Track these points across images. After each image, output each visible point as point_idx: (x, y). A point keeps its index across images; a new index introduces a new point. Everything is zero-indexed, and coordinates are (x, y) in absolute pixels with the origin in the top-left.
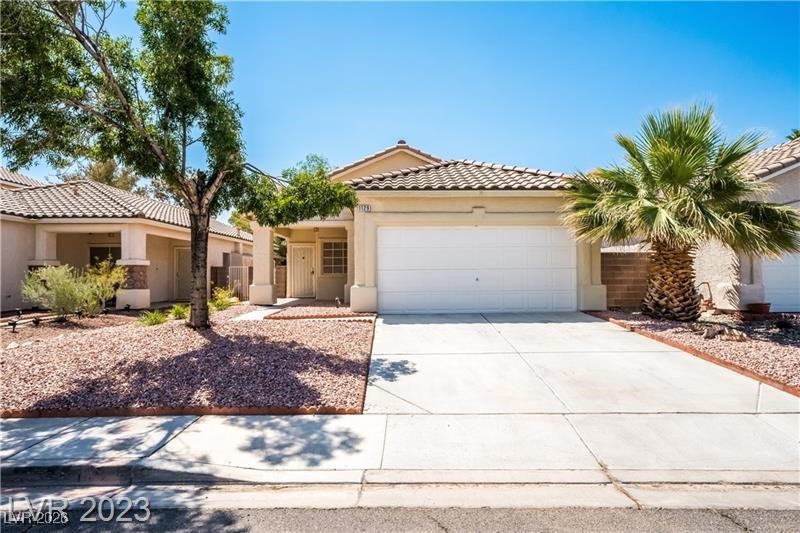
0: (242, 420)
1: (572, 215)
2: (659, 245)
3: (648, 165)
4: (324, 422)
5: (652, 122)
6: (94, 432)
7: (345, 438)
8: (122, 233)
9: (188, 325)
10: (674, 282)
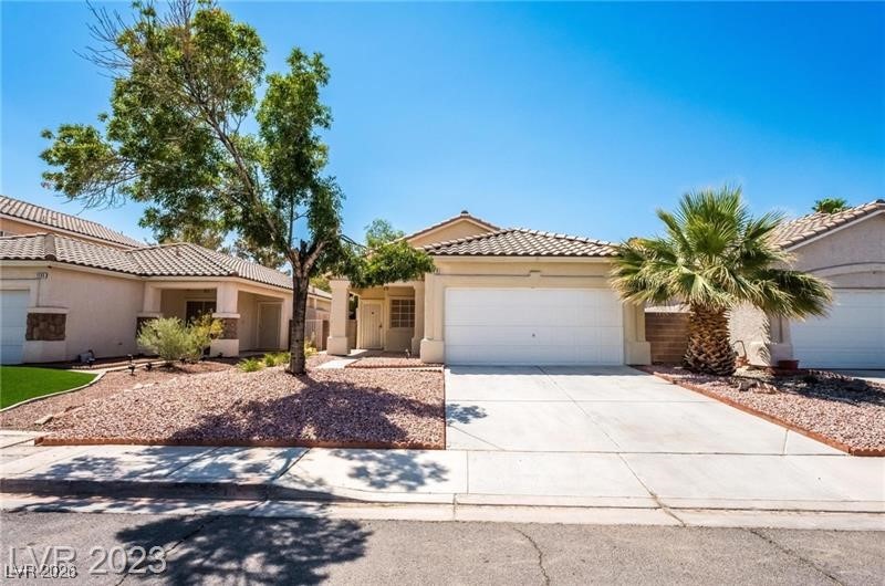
0: (344, 453)
1: (620, 279)
2: (697, 307)
3: (686, 237)
4: (414, 456)
5: (688, 199)
6: (226, 458)
7: (434, 469)
8: (218, 291)
9: (287, 372)
10: (711, 340)
